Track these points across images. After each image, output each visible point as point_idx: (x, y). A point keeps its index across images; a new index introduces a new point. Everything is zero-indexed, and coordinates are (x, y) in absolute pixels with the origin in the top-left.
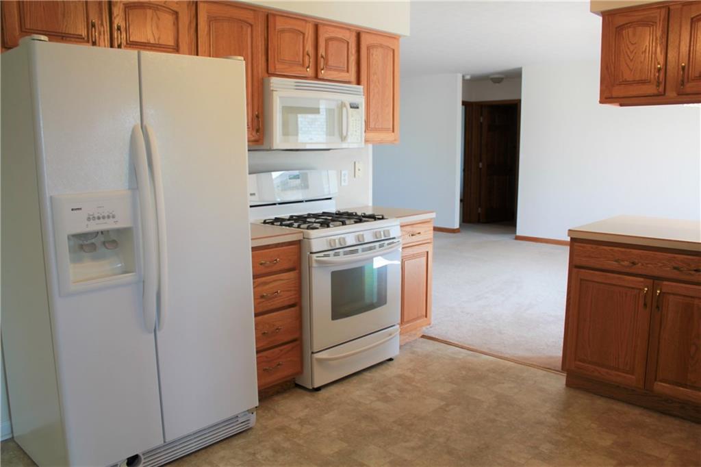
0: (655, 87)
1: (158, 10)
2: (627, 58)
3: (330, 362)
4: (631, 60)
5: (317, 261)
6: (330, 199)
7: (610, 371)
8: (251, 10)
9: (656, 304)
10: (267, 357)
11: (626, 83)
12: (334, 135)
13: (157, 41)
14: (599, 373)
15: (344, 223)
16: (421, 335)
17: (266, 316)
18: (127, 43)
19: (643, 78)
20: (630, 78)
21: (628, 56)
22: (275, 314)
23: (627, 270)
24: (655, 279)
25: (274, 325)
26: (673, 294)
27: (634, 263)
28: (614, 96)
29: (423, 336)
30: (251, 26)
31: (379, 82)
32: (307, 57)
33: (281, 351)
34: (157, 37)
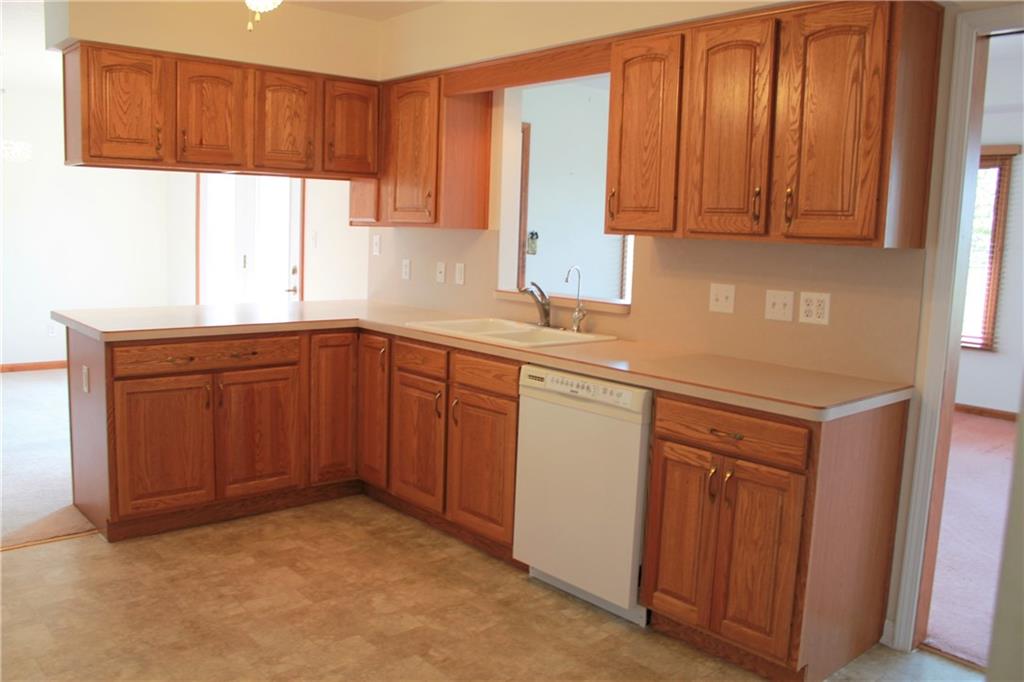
0: (154, 150)
2: (119, 109)
4: (125, 113)
7: (174, 496)
9: (216, 400)
11: (119, 140)
14: (165, 503)
19: (141, 137)
20: (124, 135)
21: (121, 107)
23: (183, 369)
24: (214, 372)
26: (233, 384)
27: (192, 359)
28: (105, 154)
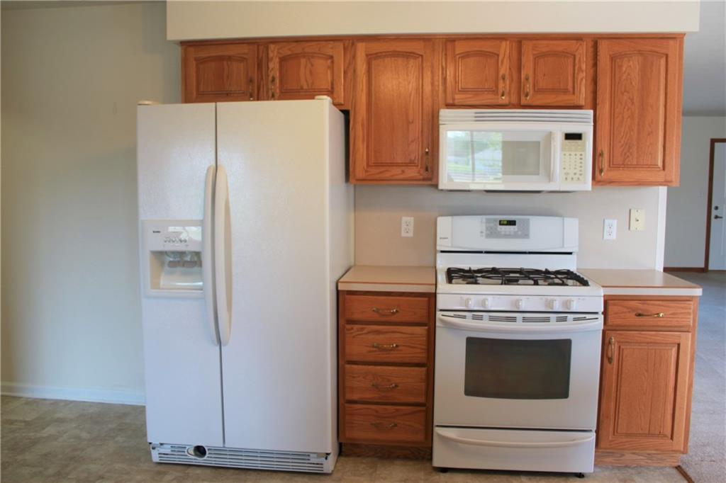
1: (313, 57)
3: (460, 444)
5: (442, 321)
6: (570, 253)
8: (420, 39)
10: (377, 412)
12: (538, 174)
13: (310, 86)
15: (536, 283)
16: (676, 464)
17: (379, 368)
18: (281, 92)
22: (391, 368)
25: (389, 380)
29: (678, 468)
30: (422, 56)
31: (633, 103)
32: (501, 82)
33: (397, 410)
34: (310, 82)
